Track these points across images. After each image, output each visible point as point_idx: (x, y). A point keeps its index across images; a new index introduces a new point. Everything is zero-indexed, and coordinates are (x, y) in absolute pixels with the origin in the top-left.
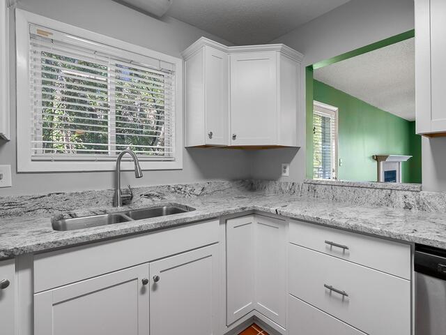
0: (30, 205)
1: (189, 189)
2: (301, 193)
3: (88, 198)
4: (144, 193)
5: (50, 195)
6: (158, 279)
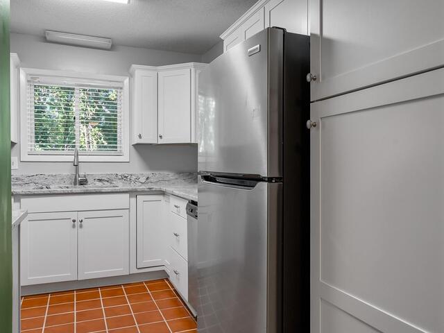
0: (26, 180)
1: (135, 177)
3: (58, 178)
4: (97, 178)
5: (37, 175)
6: (82, 221)
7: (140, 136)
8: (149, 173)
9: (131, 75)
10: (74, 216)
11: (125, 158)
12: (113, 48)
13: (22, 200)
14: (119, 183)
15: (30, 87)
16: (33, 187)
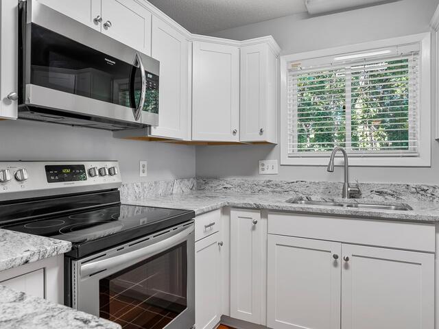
3: (322, 187)
4: (375, 189)
5: (297, 182)
6: (347, 259)
9: (433, 28)
14: (411, 200)
15: (293, 78)
16: (292, 196)
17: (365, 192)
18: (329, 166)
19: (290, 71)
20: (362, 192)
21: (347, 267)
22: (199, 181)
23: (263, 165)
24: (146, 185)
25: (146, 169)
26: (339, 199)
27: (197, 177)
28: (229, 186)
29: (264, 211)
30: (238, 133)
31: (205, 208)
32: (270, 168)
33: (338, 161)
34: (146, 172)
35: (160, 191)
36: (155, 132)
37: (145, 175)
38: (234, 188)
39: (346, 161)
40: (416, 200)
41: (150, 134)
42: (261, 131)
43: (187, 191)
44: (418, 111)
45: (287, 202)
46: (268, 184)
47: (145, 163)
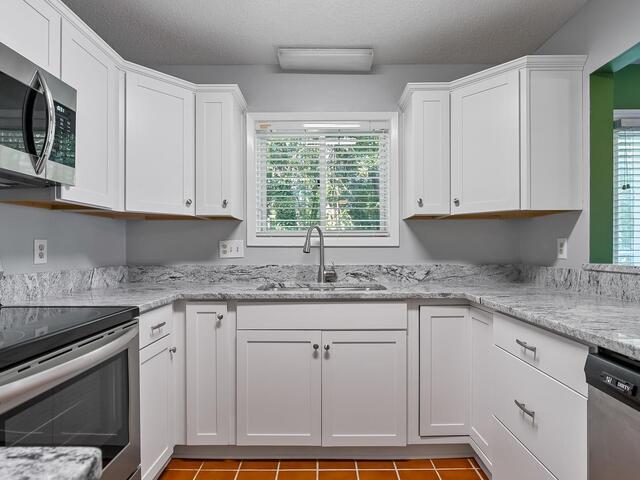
0: (254, 273)
1: (407, 271)
2: (580, 285)
3: (296, 271)
4: (350, 271)
5: (267, 266)
6: (328, 348)
7: (421, 203)
8: (430, 265)
9: (401, 109)
10: (315, 338)
11: (393, 241)
12: (373, 69)
13: (238, 307)
14: (383, 280)
15: (260, 141)
16: (262, 283)
17: (340, 275)
18: (304, 247)
19: (258, 132)
20: (338, 275)
21: (327, 356)
22: (132, 270)
23: (225, 246)
24: (46, 276)
25: (45, 251)
26: (314, 284)
27: (129, 265)
28: (178, 275)
29: (231, 303)
30: (192, 204)
31: (151, 303)
32: (234, 250)
33: (314, 241)
34: (45, 256)
35: (71, 285)
36: (67, 195)
37: (44, 260)
38: (186, 277)
39: (321, 241)
40: (387, 281)
41: (59, 196)
42: (225, 203)
43: (113, 284)
44: (388, 190)
45: (258, 289)
46: (231, 270)
47: (44, 243)
